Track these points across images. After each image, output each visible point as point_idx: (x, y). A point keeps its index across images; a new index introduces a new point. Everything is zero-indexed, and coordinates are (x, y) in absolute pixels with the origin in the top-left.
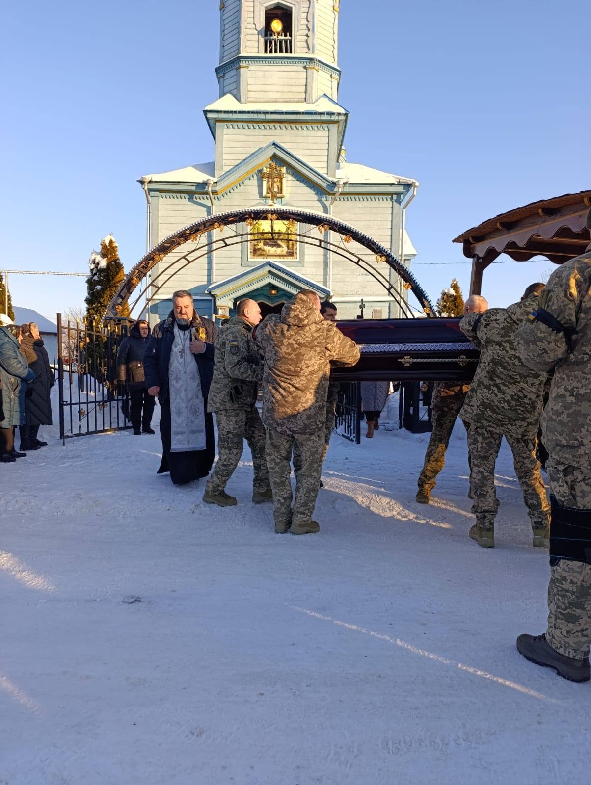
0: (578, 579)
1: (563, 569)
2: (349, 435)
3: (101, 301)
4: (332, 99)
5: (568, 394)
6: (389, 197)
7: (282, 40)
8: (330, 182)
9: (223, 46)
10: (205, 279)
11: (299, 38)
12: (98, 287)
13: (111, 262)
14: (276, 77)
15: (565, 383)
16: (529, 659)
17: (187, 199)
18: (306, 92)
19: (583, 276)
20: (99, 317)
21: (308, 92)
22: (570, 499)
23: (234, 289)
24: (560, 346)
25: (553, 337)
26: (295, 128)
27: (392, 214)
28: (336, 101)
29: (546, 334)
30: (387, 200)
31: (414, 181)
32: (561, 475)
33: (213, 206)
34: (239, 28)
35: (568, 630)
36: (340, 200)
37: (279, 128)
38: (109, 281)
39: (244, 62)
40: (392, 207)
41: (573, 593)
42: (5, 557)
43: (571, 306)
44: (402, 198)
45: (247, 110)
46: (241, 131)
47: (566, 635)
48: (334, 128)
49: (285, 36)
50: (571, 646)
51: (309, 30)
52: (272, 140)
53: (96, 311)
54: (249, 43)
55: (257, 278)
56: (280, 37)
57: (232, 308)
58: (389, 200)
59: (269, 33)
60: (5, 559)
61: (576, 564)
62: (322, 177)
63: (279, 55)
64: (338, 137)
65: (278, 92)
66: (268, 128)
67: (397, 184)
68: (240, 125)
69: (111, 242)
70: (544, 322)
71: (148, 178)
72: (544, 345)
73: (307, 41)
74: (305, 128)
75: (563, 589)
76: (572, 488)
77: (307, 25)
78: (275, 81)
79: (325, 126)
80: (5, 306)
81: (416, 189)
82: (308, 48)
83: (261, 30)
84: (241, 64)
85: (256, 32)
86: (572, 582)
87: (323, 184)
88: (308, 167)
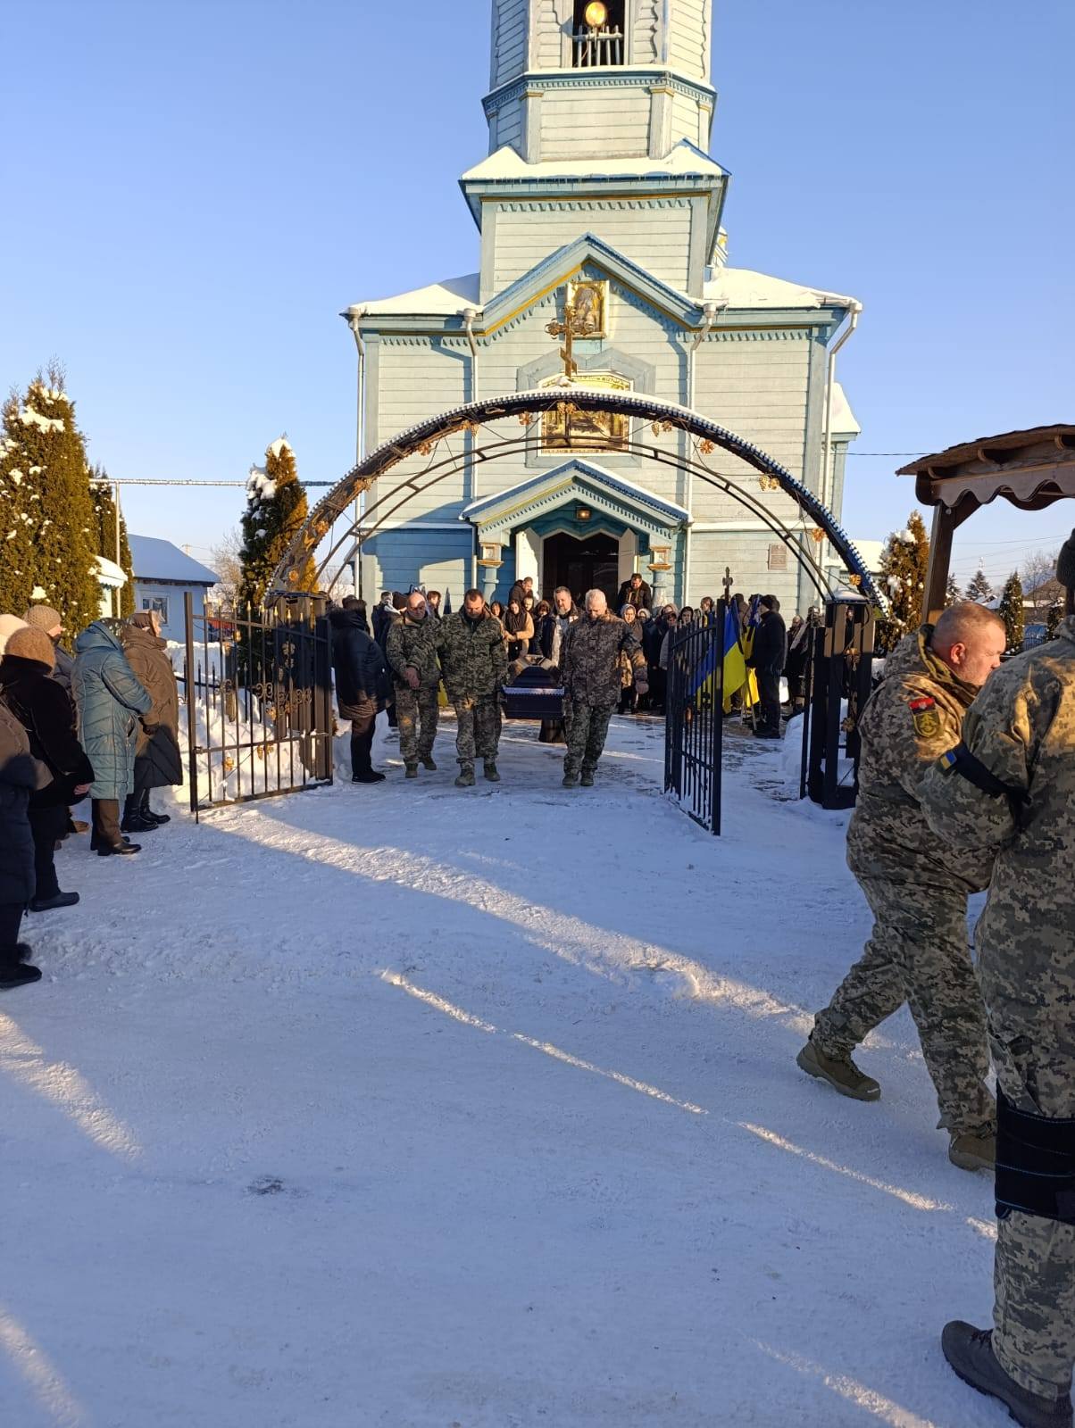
0: (1044, 1251)
1: (1016, 1230)
2: (701, 815)
3: (266, 556)
4: (698, 149)
5: (1017, 905)
6: (804, 332)
7: (606, 40)
8: (690, 307)
9: (497, 57)
10: (461, 491)
11: (636, 35)
12: (261, 533)
13: (284, 486)
14: (594, 110)
15: (1013, 884)
16: (961, 1375)
17: (429, 346)
18: (648, 138)
19: (1040, 695)
20: (262, 586)
21: (653, 138)
22: (1026, 1097)
23: (510, 512)
24: (999, 821)
25: (984, 806)
26: (627, 206)
27: (810, 364)
28: (706, 152)
29: (970, 800)
30: (800, 338)
31: (854, 301)
32: (1007, 1051)
33: (476, 357)
34: (525, 22)
35: (1027, 1341)
36: (710, 340)
37: (597, 207)
38: (279, 521)
39: (535, 85)
40: (810, 351)
41: (1034, 1276)
42: (68, 1076)
43: (1016, 752)
44: (828, 334)
45: (538, 175)
46: (528, 215)
47: (1023, 1350)
48: (701, 204)
49: (612, 31)
50: (1033, 1371)
51: (656, 18)
52: (584, 231)
53: (258, 574)
54: (543, 49)
55: (554, 491)
56: (602, 35)
57: (508, 545)
58: (804, 337)
59: (581, 27)
60: (68, 1079)
61: (1039, 1222)
62: (676, 297)
63: (599, 68)
64: (709, 220)
65: (596, 139)
66: (577, 208)
67: (819, 306)
68: (526, 204)
69: (284, 450)
70: (968, 777)
71: (360, 308)
72: (969, 819)
73: (652, 40)
74: (647, 206)
75: (1016, 1266)
76: (1030, 1076)
77: (653, 9)
78: (591, 119)
79: (684, 200)
80: (115, 542)
81: (856, 316)
82: (655, 53)
83: (567, 23)
84: (530, 89)
85: (557, 28)
86: (1032, 1254)
87: (680, 312)
88: (650, 280)
